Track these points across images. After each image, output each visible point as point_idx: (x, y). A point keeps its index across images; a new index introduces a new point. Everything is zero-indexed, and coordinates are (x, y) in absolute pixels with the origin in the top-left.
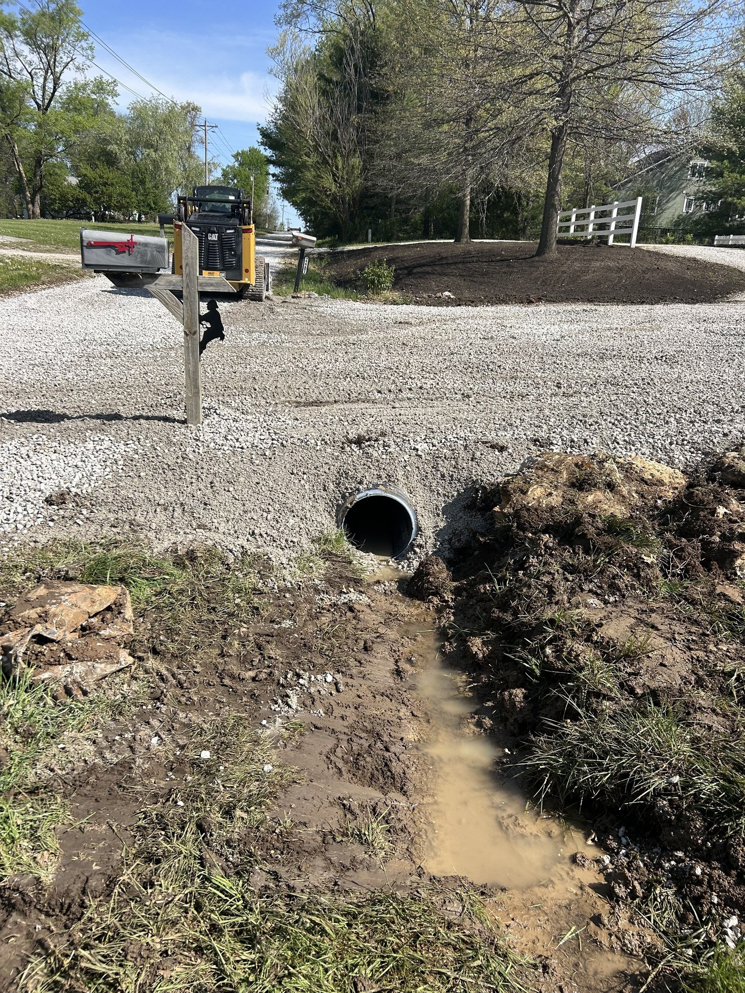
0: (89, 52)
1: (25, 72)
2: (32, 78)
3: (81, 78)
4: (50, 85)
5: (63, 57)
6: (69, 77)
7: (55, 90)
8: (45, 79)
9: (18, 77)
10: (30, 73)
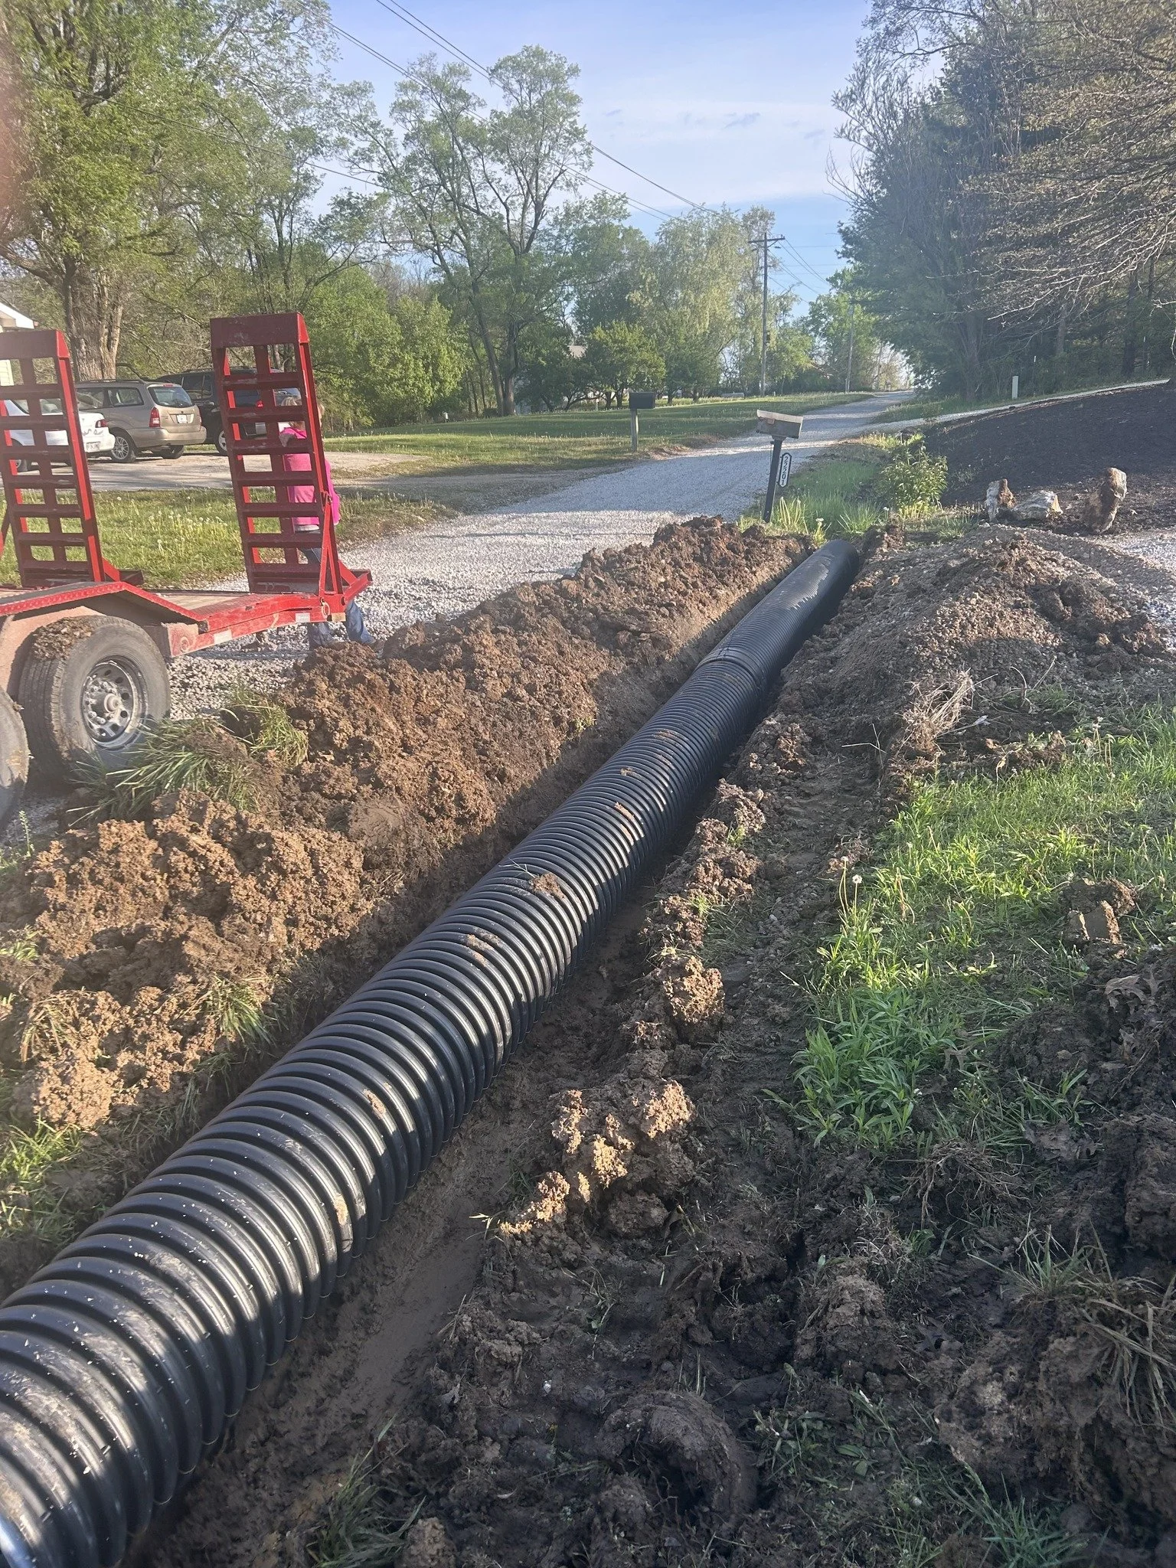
0: (585, 158)
1: (498, 203)
2: (508, 210)
3: (574, 201)
4: (531, 217)
5: (548, 171)
6: (557, 200)
7: (537, 223)
8: (525, 208)
9: (488, 212)
10: (505, 204)
